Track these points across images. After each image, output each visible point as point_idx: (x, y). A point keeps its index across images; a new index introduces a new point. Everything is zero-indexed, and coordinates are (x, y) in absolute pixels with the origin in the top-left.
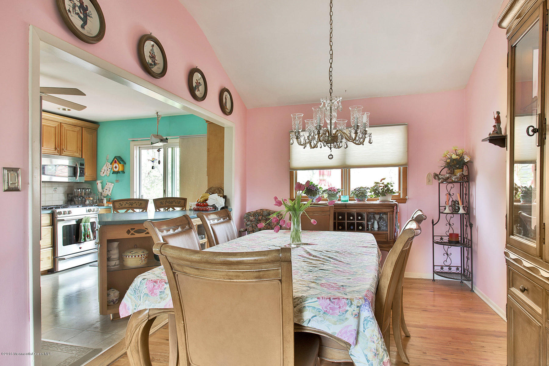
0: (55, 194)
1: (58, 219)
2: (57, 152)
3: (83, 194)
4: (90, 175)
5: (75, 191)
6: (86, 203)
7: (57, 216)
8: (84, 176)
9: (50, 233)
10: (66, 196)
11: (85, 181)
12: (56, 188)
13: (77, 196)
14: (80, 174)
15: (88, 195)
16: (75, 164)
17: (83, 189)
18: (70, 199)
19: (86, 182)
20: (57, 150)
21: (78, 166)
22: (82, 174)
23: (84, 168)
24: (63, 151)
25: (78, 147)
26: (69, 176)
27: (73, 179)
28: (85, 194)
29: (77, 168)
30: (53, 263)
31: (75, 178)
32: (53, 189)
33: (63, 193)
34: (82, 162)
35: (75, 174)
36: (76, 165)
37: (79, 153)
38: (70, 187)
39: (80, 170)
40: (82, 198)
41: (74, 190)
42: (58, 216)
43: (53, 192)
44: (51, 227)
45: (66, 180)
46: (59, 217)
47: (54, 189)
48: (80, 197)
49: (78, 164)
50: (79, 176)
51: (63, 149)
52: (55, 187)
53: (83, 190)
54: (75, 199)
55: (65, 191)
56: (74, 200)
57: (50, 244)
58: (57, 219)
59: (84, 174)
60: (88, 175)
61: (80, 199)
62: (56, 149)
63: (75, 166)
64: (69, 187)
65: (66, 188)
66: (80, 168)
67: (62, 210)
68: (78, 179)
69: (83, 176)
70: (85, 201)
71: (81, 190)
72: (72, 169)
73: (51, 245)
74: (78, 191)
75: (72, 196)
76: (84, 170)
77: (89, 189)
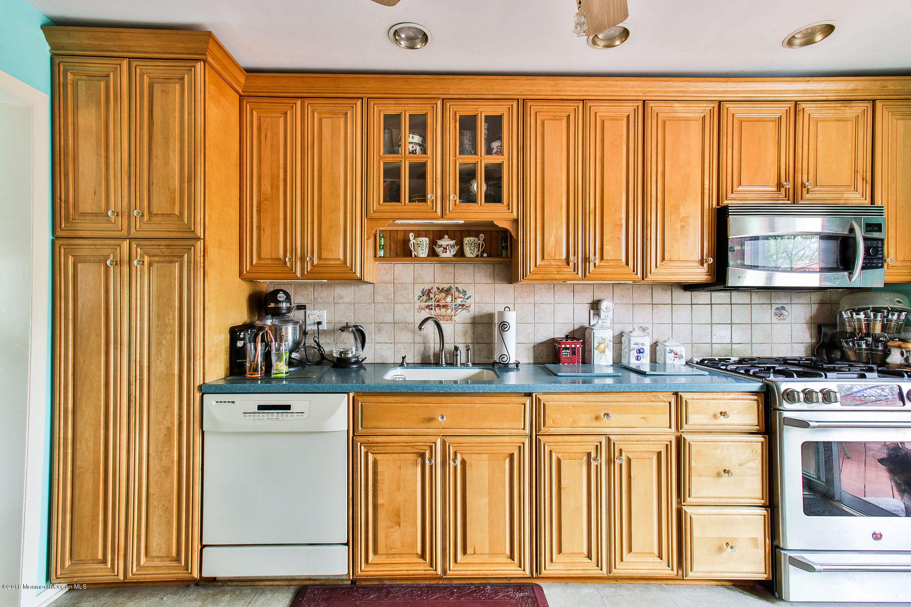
0: (779, 326)
1: (786, 414)
2: (782, 195)
3: (878, 329)
4: (905, 264)
5: (845, 316)
6: (889, 360)
7: (781, 404)
8: (882, 267)
9: (760, 459)
10: (814, 331)
11: (885, 284)
12: (783, 308)
13: (853, 335)
14: (865, 259)
15: (899, 331)
16: (848, 227)
17: (876, 310)
18: (827, 340)
19: (890, 287)
20: (783, 190)
21: (859, 234)
22: (874, 259)
23: (882, 240)
24: (805, 190)
25: (856, 172)
26: (823, 270)
27: (840, 280)
28: (884, 328)
29: (854, 239)
30: (769, 561)
31: (846, 273)
32: (773, 310)
33: (803, 321)
34: (875, 220)
35: (845, 262)
36: (852, 230)
37: (860, 190)
38: (828, 306)
39: (865, 247)
40: (870, 339)
41: (841, 315)
42: (786, 405)
43: (775, 319)
44: (763, 439)
45: (813, 280)
46: (790, 411)
47: (778, 308)
48: (861, 339)
49: (860, 226)
50: (863, 268)
51: (803, 185)
52: (780, 306)
53: (875, 316)
54: (847, 343)
55: (811, 317)
56: (842, 347)
57: (760, 495)
58: (780, 414)
59: (883, 260)
60: (899, 264)
61: (864, 346)
62: (779, 185)
63: (846, 233)
64: (822, 303)
65: (815, 307)
66: (865, 239)
67: (798, 385)
68: (859, 278)
69: (877, 267)
70: (887, 353)
71: (866, 315)
72: (833, 245)
73: (763, 501)
74: (855, 316)
75: (834, 331)
76: (882, 247)
77: (900, 311)
